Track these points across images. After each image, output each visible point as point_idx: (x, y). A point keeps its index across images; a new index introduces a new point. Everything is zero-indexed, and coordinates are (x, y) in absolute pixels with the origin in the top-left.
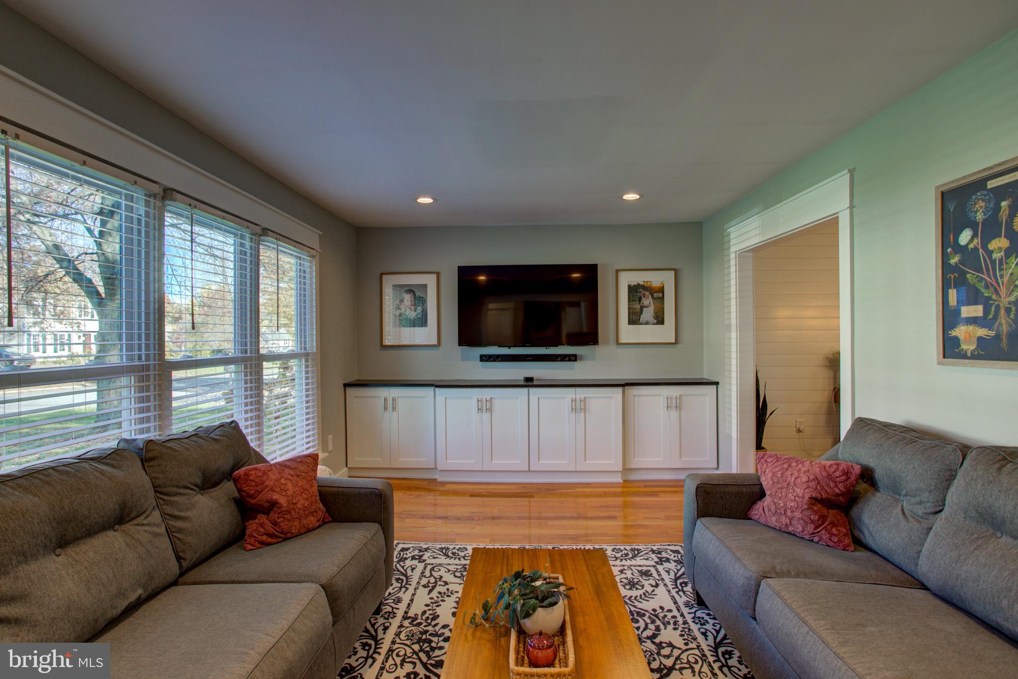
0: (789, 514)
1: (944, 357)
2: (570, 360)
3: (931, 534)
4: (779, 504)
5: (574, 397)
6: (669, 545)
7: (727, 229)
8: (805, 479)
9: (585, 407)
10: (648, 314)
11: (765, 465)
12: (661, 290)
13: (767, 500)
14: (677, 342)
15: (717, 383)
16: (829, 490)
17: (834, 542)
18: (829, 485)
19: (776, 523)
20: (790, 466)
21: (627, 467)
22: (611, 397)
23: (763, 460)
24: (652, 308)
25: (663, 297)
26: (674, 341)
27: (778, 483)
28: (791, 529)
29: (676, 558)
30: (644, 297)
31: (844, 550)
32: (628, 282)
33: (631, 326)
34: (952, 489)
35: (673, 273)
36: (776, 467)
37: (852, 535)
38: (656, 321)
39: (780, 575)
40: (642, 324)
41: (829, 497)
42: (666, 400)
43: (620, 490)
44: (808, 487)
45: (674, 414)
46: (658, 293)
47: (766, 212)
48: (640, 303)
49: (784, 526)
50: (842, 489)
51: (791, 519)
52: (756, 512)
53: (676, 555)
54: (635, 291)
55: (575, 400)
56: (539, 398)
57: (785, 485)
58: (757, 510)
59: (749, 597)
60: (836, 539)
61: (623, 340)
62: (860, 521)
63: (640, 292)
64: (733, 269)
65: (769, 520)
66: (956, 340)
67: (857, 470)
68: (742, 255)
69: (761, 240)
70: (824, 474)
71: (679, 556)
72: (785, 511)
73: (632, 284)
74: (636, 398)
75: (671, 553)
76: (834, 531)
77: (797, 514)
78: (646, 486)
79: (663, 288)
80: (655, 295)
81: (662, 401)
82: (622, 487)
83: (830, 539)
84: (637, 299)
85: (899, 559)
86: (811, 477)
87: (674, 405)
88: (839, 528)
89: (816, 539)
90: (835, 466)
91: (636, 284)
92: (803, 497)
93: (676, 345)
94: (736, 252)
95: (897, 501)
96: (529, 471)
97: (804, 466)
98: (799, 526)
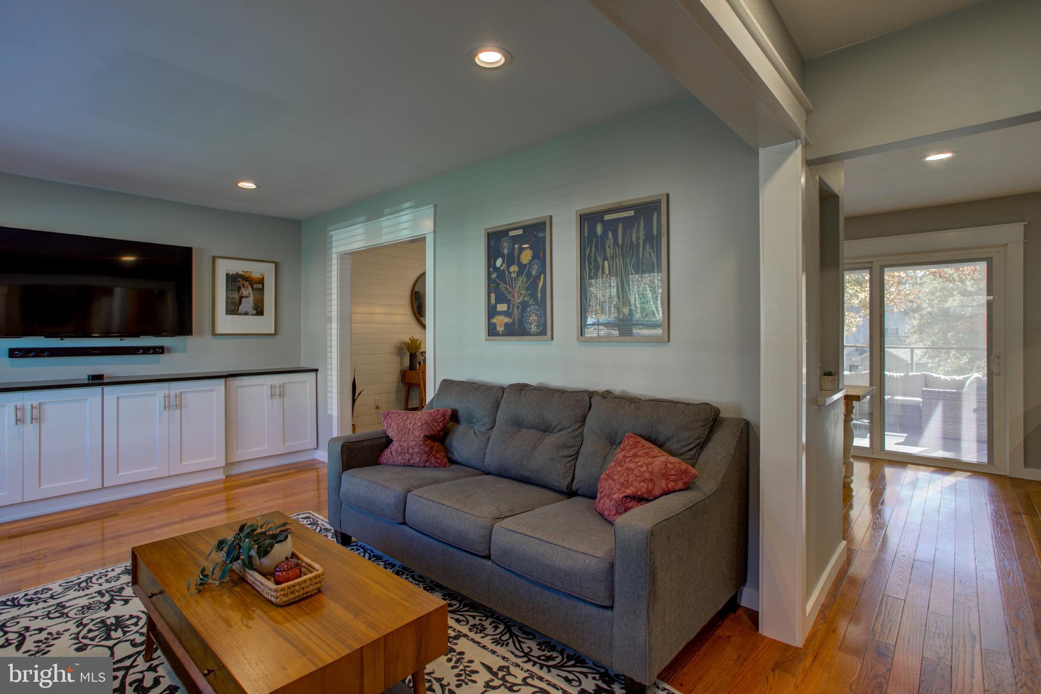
0: (411, 451)
1: (489, 336)
2: (155, 353)
3: (491, 440)
4: (404, 446)
5: (167, 392)
6: (298, 515)
7: (329, 232)
8: (419, 424)
9: (181, 403)
10: (248, 304)
11: (390, 421)
12: (261, 281)
13: (394, 446)
14: (275, 334)
15: (316, 370)
16: (434, 429)
17: (439, 464)
18: (434, 425)
19: (402, 461)
20: (408, 417)
21: (228, 462)
22: (212, 390)
23: (387, 417)
24: (251, 299)
25: (263, 289)
26: (273, 332)
27: (402, 431)
28: (411, 462)
29: (309, 522)
30: (244, 287)
31: (444, 467)
32: (226, 270)
33: (229, 316)
34: (499, 411)
35: (273, 265)
36: (399, 420)
37: (447, 457)
38: (255, 312)
39: (417, 488)
40: (240, 314)
41: (435, 433)
42: (269, 389)
43: (222, 486)
44: (422, 429)
45: (277, 401)
46: (258, 285)
47: (369, 223)
48: (239, 293)
49: (406, 462)
50: (442, 426)
51: (412, 455)
52: (385, 458)
53: (308, 520)
54: (234, 281)
55: (169, 397)
56: (118, 398)
57: (407, 431)
58: (387, 455)
59: (399, 509)
60: (439, 461)
61: (220, 329)
62: (451, 446)
63: (239, 281)
64: (334, 267)
65: (396, 460)
66: (495, 324)
67: (450, 413)
68: (343, 256)
69: (365, 245)
70: (431, 418)
71: (311, 520)
72: (408, 449)
73: (231, 273)
74: (239, 389)
75: (303, 520)
76: (438, 456)
77: (416, 450)
78: (251, 477)
79: (263, 279)
80: (255, 286)
81: (266, 391)
82: (224, 483)
83: (436, 462)
84: (236, 289)
85: (474, 462)
86: (424, 422)
87: (278, 393)
88: (440, 453)
89: (428, 464)
90: (436, 412)
91: (235, 273)
92: (419, 437)
93: (275, 336)
94: (338, 253)
95: (470, 427)
96: (103, 488)
97: (417, 416)
98: (417, 458)
